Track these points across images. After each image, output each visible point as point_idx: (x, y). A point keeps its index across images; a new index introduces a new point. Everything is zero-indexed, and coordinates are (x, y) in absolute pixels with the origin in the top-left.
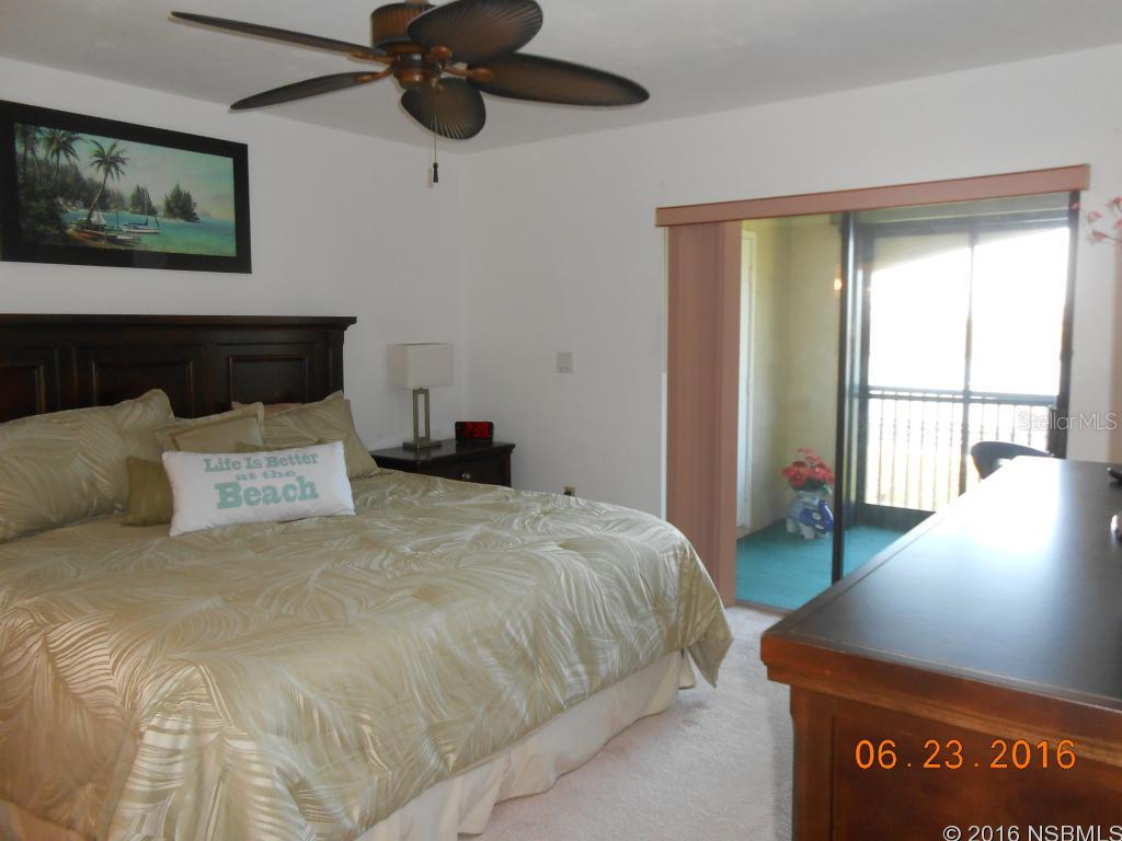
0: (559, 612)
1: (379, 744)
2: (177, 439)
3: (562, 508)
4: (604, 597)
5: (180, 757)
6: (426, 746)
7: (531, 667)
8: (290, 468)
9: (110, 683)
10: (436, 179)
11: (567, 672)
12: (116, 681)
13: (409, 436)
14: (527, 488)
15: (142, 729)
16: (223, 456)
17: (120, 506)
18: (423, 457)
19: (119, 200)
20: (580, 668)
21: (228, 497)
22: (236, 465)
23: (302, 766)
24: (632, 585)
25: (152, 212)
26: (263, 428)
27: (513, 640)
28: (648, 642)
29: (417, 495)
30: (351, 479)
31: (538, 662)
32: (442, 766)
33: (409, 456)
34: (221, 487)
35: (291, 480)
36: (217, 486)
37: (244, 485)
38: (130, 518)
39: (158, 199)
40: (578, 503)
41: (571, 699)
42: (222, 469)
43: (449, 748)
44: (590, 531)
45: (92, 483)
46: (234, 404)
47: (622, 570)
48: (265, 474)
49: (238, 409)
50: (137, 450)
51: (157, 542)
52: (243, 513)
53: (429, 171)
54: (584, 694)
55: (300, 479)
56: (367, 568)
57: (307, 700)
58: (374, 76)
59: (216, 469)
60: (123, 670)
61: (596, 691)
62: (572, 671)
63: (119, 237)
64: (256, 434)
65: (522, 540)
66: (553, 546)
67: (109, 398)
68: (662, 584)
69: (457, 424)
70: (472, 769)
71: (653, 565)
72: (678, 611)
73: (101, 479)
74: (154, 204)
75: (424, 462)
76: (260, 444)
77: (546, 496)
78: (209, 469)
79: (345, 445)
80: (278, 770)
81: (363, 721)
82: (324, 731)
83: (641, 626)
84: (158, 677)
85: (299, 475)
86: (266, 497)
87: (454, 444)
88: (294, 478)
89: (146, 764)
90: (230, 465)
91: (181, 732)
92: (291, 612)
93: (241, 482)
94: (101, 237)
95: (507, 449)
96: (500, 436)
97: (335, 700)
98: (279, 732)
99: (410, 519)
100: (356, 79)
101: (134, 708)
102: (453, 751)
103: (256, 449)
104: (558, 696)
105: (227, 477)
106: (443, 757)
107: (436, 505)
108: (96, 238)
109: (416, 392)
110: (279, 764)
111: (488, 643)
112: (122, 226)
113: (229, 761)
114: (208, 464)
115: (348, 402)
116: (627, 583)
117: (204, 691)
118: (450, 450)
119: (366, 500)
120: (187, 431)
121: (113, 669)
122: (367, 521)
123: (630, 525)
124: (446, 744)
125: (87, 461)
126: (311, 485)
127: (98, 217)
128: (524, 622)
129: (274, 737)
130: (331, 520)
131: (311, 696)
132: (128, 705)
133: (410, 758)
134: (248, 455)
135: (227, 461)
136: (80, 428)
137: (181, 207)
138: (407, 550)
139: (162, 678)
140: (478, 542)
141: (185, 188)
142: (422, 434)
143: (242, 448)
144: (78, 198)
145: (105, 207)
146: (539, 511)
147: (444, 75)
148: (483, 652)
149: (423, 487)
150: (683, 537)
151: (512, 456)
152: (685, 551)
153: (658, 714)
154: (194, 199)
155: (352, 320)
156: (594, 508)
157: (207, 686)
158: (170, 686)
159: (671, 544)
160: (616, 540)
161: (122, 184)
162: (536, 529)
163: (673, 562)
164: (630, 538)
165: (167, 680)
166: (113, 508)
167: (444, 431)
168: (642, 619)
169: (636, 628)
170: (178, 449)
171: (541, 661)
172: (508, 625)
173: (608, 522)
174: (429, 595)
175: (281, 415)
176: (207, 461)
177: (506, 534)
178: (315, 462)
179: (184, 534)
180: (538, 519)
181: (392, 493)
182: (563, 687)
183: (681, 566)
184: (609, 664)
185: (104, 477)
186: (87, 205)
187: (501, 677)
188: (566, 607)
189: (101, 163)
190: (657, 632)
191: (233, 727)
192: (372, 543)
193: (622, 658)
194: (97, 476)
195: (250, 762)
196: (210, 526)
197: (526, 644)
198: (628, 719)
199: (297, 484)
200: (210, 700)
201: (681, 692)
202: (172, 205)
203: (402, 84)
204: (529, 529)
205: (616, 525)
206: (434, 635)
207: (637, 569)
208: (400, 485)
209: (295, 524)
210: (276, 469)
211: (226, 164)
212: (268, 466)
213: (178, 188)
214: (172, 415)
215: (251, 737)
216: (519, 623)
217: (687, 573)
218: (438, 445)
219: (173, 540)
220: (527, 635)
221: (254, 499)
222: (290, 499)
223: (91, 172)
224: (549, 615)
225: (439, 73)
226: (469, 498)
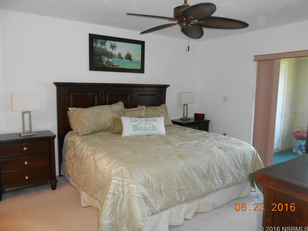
0: (215, 165)
1: (165, 192)
2: (124, 113)
3: (220, 138)
4: (229, 163)
5: (120, 186)
6: (177, 194)
7: (206, 179)
8: (150, 122)
9: (106, 168)
10: (189, 50)
11: (216, 181)
12: (107, 168)
13: (182, 116)
14: (211, 132)
15: (112, 179)
16: (135, 119)
17: (111, 129)
18: (185, 122)
19: (115, 56)
20: (220, 181)
21: (135, 128)
22: (138, 121)
23: (147, 194)
24: (237, 161)
25: (122, 59)
26: (145, 112)
27: (202, 171)
28: (241, 177)
29: (182, 132)
30: (165, 127)
31: (209, 178)
32: (181, 200)
33: (182, 122)
34: (134, 126)
35: (150, 125)
36: (133, 126)
37: (139, 126)
38: (113, 132)
39: (123, 56)
40: (225, 137)
41: (217, 189)
42: (134, 122)
43: (183, 196)
44: (226, 145)
45: (106, 123)
46: (139, 106)
47: (234, 156)
48: (144, 124)
49: (139, 107)
50: (115, 116)
51: (119, 138)
52: (139, 132)
53: (187, 48)
54: (221, 188)
55: (153, 125)
56: (166, 149)
57: (148, 178)
58: (174, 24)
59: (133, 122)
60: (109, 166)
61: (225, 188)
62: (218, 181)
63: (115, 65)
64: (143, 113)
65: (208, 145)
66: (216, 148)
67: (110, 103)
68: (247, 161)
69: (195, 114)
70: (189, 202)
71: (244, 156)
72: (251, 169)
73: (107, 122)
74: (123, 57)
75: (185, 124)
76: (144, 116)
77: (216, 134)
78: (131, 122)
79: (164, 118)
80: (141, 193)
81: (161, 185)
82: (152, 186)
83: (239, 172)
84: (116, 168)
85: (152, 124)
86: (144, 129)
87: (194, 119)
88: (151, 125)
89: (112, 186)
90: (136, 121)
91: (120, 181)
92: (147, 157)
93: (138, 125)
94: (111, 65)
95: (208, 122)
96: (206, 118)
97: (156, 179)
98: (141, 184)
99: (179, 137)
100: (170, 25)
101: (110, 174)
102: (184, 197)
103: (142, 117)
104: (214, 187)
105: (136, 123)
106: (181, 198)
107: (186, 134)
108: (109, 65)
109: (184, 105)
110: (141, 192)
111: (195, 171)
112: (115, 62)
113: (130, 189)
114: (131, 120)
115: (166, 107)
116: (236, 160)
117: (125, 172)
118: (193, 121)
119: (169, 132)
120: (127, 112)
121: (107, 165)
122: (168, 137)
123: (239, 144)
124: (182, 195)
125: (104, 117)
126: (155, 127)
127: (110, 60)
128: (205, 167)
129: (140, 185)
130: (159, 136)
131: (150, 177)
132: (109, 173)
133: (173, 196)
134: (141, 119)
135: (136, 120)
136: (104, 110)
137: (129, 57)
138: (177, 145)
139: (117, 168)
140: (195, 145)
141: (130, 53)
142: (185, 116)
143: (139, 117)
144: (106, 56)
145: (112, 58)
146: (213, 138)
147: (192, 23)
148: (193, 173)
149: (184, 130)
150: (254, 149)
151: (209, 123)
152: (254, 153)
153: (243, 197)
154: (132, 55)
155: (169, 86)
156: (229, 138)
157: (126, 171)
158: (118, 170)
159: (250, 151)
160: (234, 148)
161: (116, 52)
162: (212, 143)
163: (250, 156)
164: (238, 148)
165: (118, 169)
166: (110, 129)
167: (191, 116)
168: (240, 170)
169: (238, 172)
170: (125, 116)
171: (209, 177)
172: (201, 167)
173: (232, 143)
174: (181, 157)
175: (149, 109)
176: (131, 119)
177: (204, 144)
178: (156, 121)
179: (125, 137)
180: (213, 140)
181: (176, 131)
182: (215, 185)
183: (253, 157)
184: (229, 181)
185: (108, 122)
186: (108, 57)
187: (198, 180)
188: (217, 163)
189: (111, 47)
190: (244, 174)
191: (131, 181)
192: (168, 143)
193: (233, 180)
194: (107, 121)
195: (134, 189)
196: (131, 135)
197: (205, 172)
198: (234, 197)
199: (152, 126)
200: (127, 175)
201: (251, 192)
202: (127, 57)
203: (181, 26)
204: (210, 143)
205: (235, 144)
206: (181, 167)
207: (239, 156)
208: (178, 129)
209: (151, 136)
210: (147, 122)
211: (140, 46)
212: (145, 121)
213: (128, 52)
214: (124, 108)
215: (135, 184)
216: (204, 167)
217: (255, 159)
218: (190, 119)
219: (122, 138)
220: (206, 170)
221: (141, 129)
222: (150, 130)
223: (109, 50)
224: (213, 166)
225: (191, 23)
226: (195, 133)
